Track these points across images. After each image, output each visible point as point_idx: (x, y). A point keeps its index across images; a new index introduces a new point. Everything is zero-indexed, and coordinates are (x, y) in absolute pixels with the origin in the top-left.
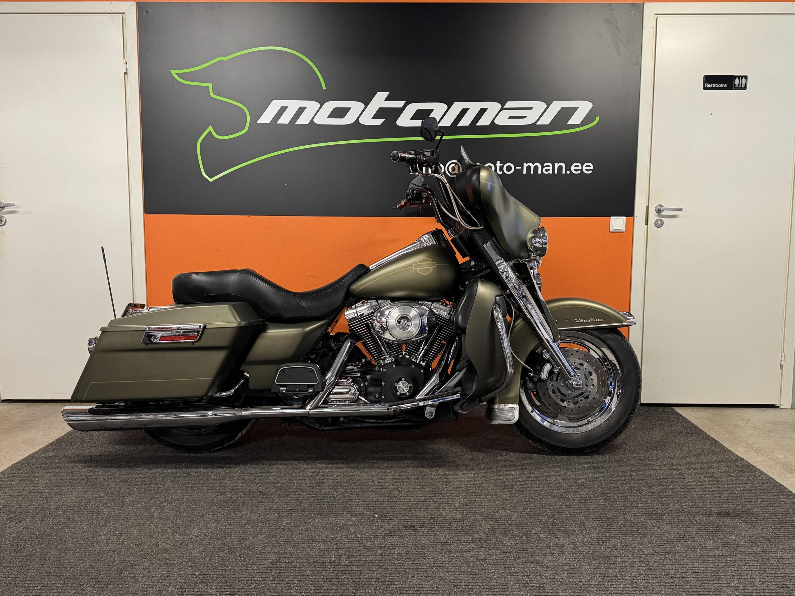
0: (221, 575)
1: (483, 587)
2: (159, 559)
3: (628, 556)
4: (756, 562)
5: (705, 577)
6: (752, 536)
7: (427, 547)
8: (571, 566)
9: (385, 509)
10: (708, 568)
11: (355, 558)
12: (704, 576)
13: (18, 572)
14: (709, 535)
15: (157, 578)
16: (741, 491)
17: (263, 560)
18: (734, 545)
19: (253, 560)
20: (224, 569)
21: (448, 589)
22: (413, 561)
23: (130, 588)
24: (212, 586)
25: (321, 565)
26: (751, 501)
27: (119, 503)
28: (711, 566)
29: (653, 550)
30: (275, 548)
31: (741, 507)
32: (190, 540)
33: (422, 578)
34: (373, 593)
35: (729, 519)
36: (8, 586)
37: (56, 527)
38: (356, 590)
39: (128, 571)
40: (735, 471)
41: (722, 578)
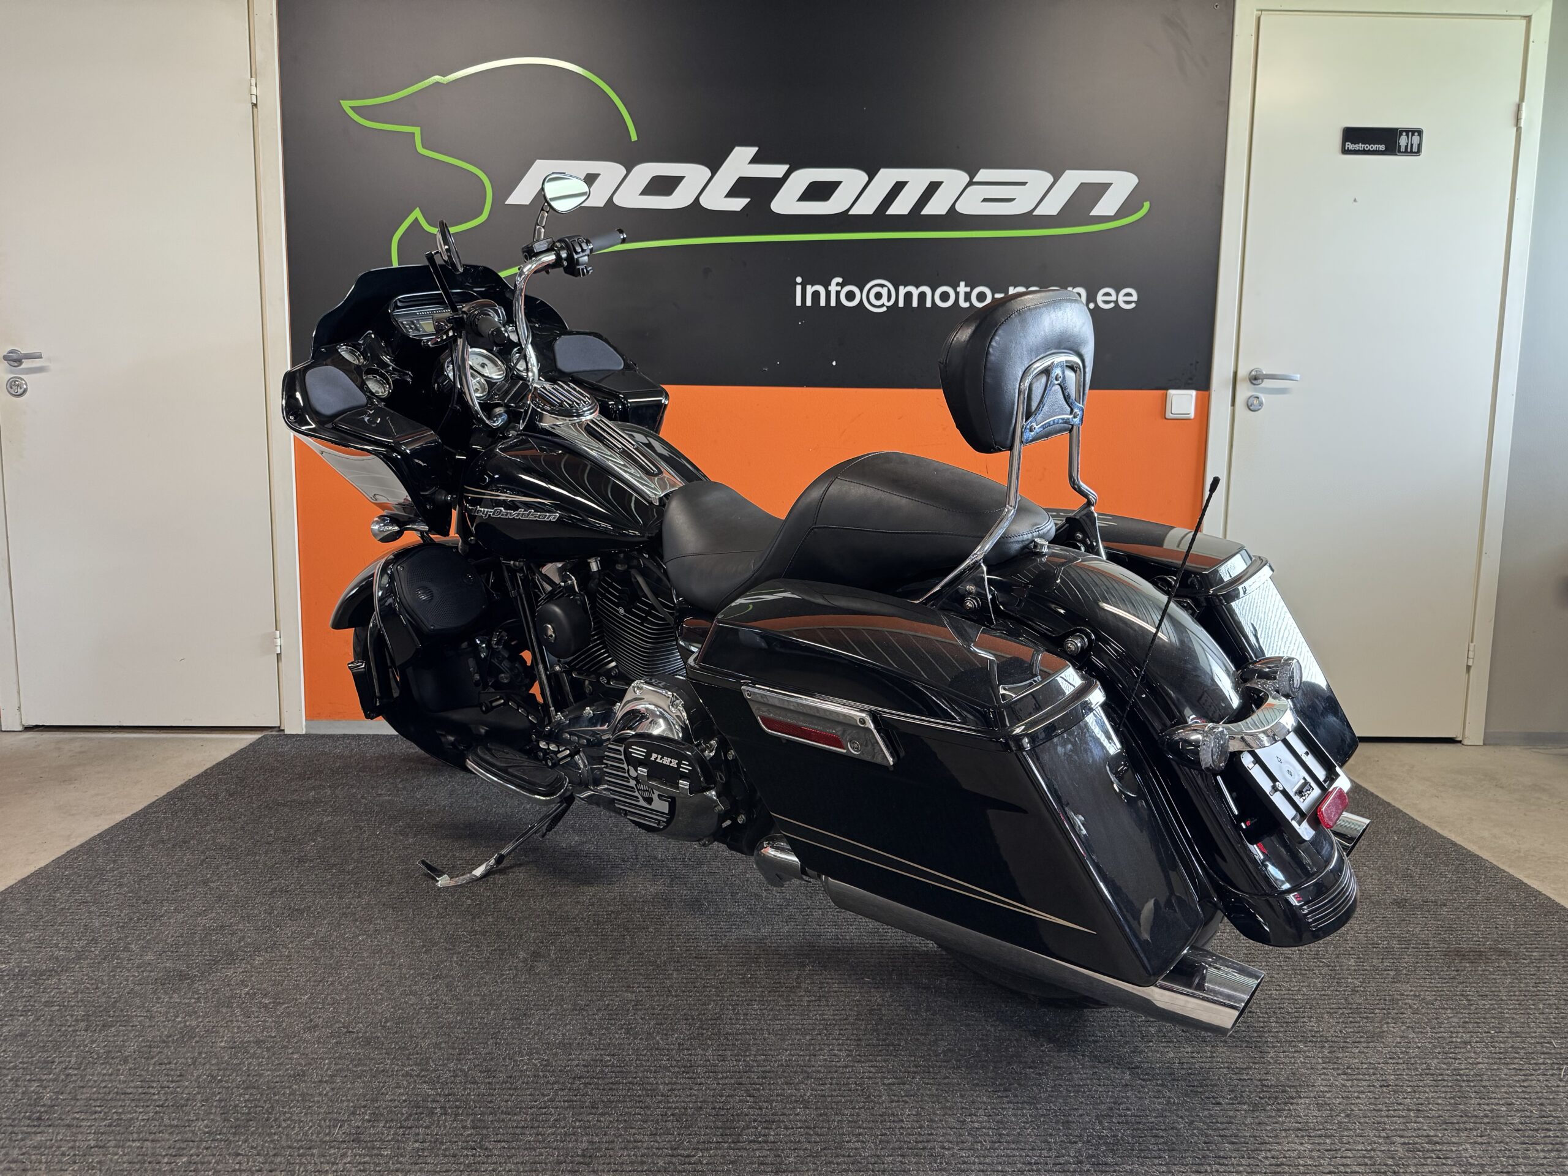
1: (1024, 1120)
3: (1295, 1046)
4: (1547, 1056)
5: (1459, 1091)
6: (1521, 998)
8: (1190, 1069)
10: (1458, 1069)
11: (755, 1055)
12: (1456, 1088)
14: (1439, 998)
16: (1469, 907)
18: (1493, 1020)
20: (489, 1083)
23: (294, 1127)
25: (687, 1073)
28: (1463, 1067)
29: (1341, 1032)
30: (591, 1034)
31: (1481, 939)
33: (896, 1098)
35: (1467, 965)
38: (767, 1128)
39: (290, 1087)
40: (1448, 866)
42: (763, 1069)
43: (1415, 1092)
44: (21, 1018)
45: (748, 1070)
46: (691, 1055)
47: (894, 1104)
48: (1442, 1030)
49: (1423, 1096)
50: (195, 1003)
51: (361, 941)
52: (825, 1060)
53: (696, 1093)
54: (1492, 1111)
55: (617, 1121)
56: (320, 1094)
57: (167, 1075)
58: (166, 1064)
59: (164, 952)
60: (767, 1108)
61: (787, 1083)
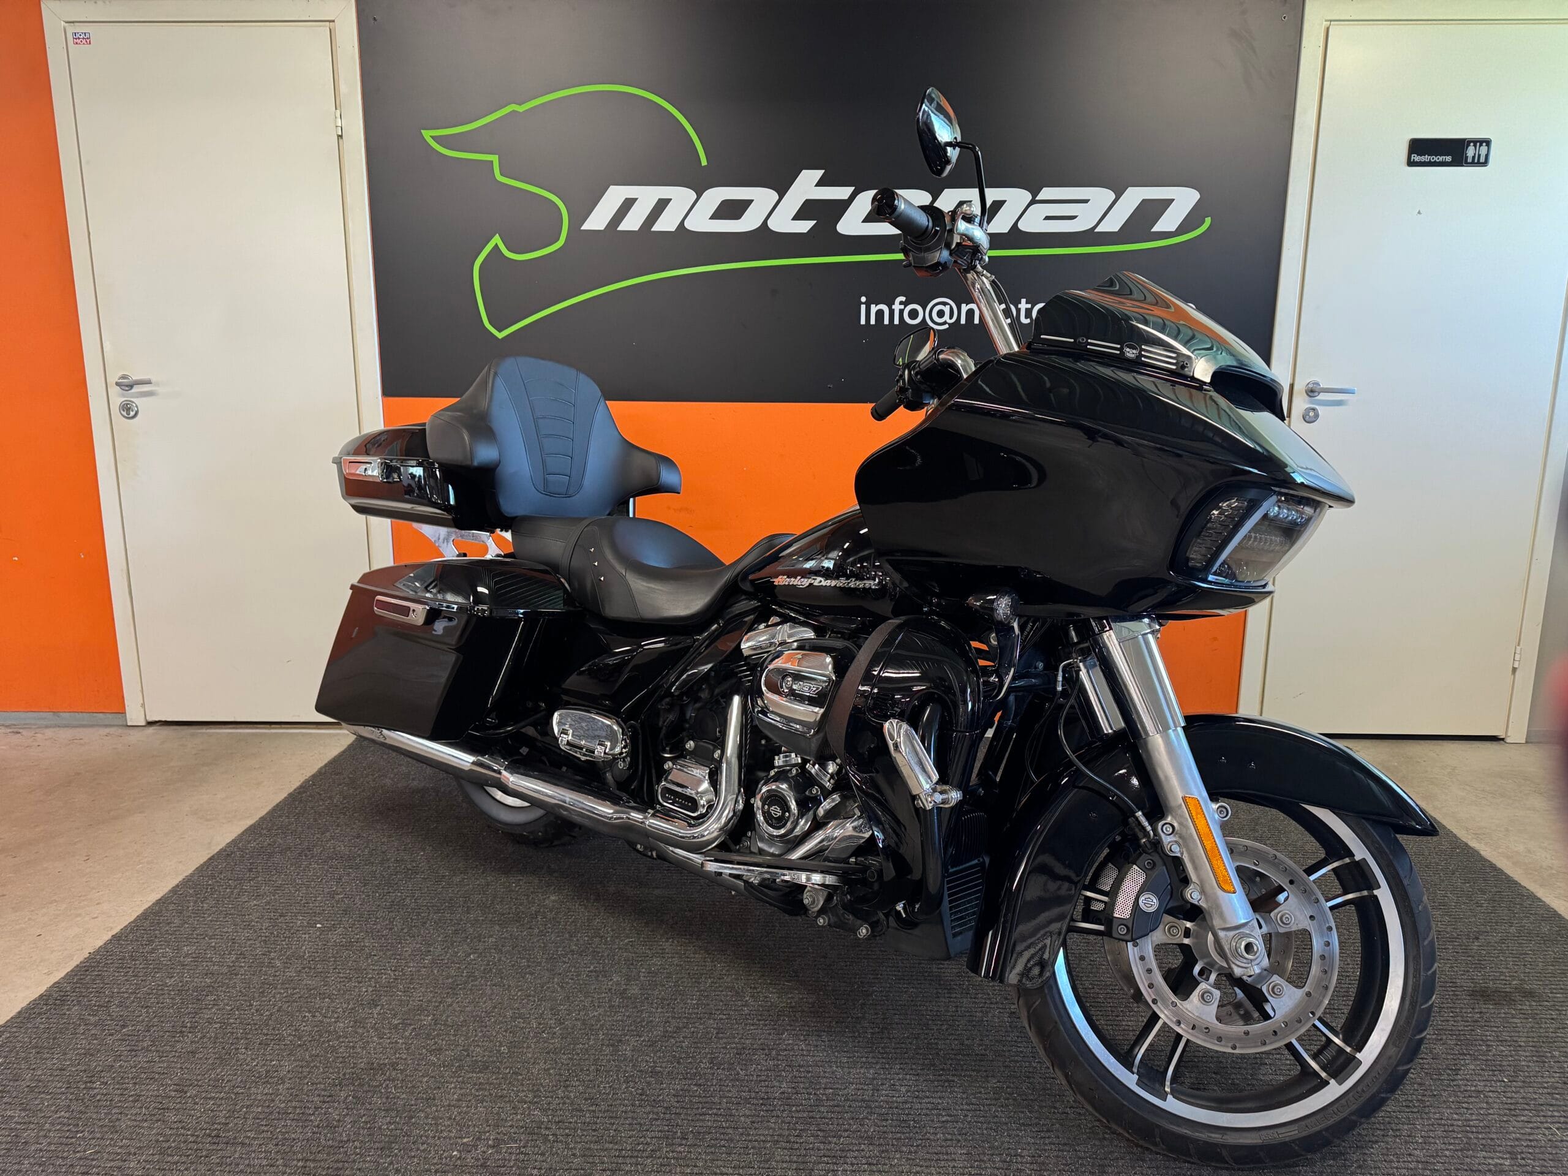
0: (589, 1123)
1: (1064, 1162)
2: (475, 1084)
5: (1467, 1143)
6: (1538, 1044)
7: (951, 1065)
9: (863, 976)
10: (1469, 1120)
12: (1465, 1140)
13: (229, 1111)
14: (1459, 1043)
15: (477, 1129)
16: (1502, 941)
17: (661, 1090)
18: (1509, 1068)
19: (643, 1089)
20: (594, 1111)
21: (1001, 1165)
22: (928, 1097)
24: (575, 1149)
25: (765, 1105)
26: (1524, 965)
27: (393, 954)
28: (1474, 1117)
30: (678, 1063)
31: (1508, 978)
32: (524, 1042)
33: (949, 1137)
34: (865, 1171)
35: (1491, 1007)
36: (215, 1143)
37: (289, 1006)
38: (835, 1163)
39: (422, 1111)
41: (1499, 1146)
42: (831, 1103)
43: (1425, 1143)
44: (190, 1035)
45: (819, 1102)
46: (767, 1086)
47: (949, 1143)
48: (1459, 1077)
49: (1433, 1148)
50: (335, 1022)
51: (472, 960)
52: (887, 1096)
53: (773, 1125)
54: (1496, 1165)
55: (705, 1152)
56: (450, 1118)
57: (319, 1095)
58: (317, 1084)
59: (304, 968)
60: (835, 1144)
61: (853, 1119)
